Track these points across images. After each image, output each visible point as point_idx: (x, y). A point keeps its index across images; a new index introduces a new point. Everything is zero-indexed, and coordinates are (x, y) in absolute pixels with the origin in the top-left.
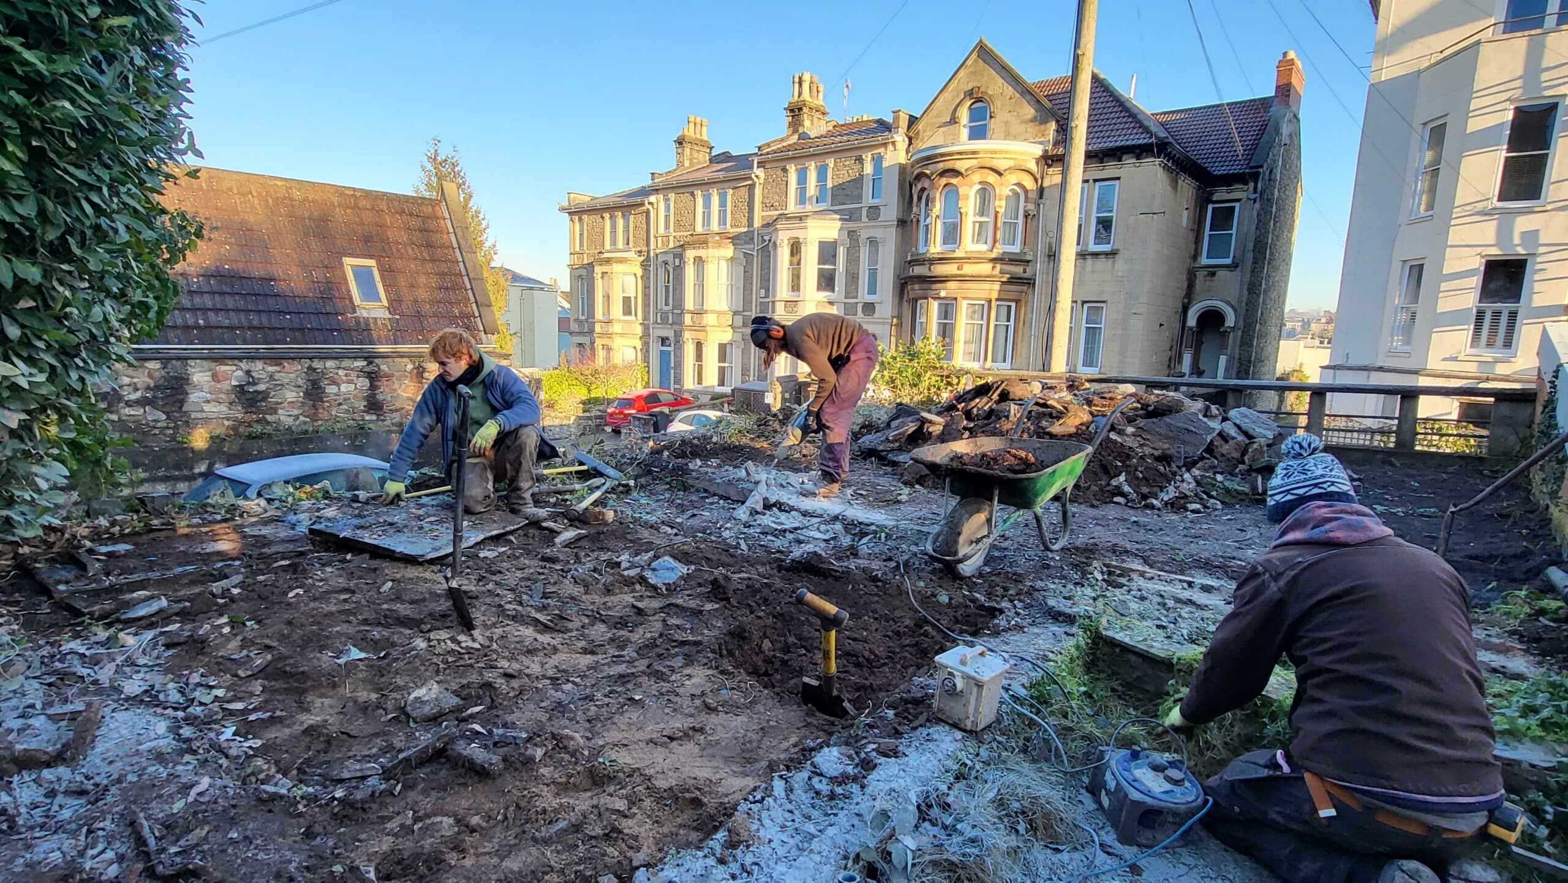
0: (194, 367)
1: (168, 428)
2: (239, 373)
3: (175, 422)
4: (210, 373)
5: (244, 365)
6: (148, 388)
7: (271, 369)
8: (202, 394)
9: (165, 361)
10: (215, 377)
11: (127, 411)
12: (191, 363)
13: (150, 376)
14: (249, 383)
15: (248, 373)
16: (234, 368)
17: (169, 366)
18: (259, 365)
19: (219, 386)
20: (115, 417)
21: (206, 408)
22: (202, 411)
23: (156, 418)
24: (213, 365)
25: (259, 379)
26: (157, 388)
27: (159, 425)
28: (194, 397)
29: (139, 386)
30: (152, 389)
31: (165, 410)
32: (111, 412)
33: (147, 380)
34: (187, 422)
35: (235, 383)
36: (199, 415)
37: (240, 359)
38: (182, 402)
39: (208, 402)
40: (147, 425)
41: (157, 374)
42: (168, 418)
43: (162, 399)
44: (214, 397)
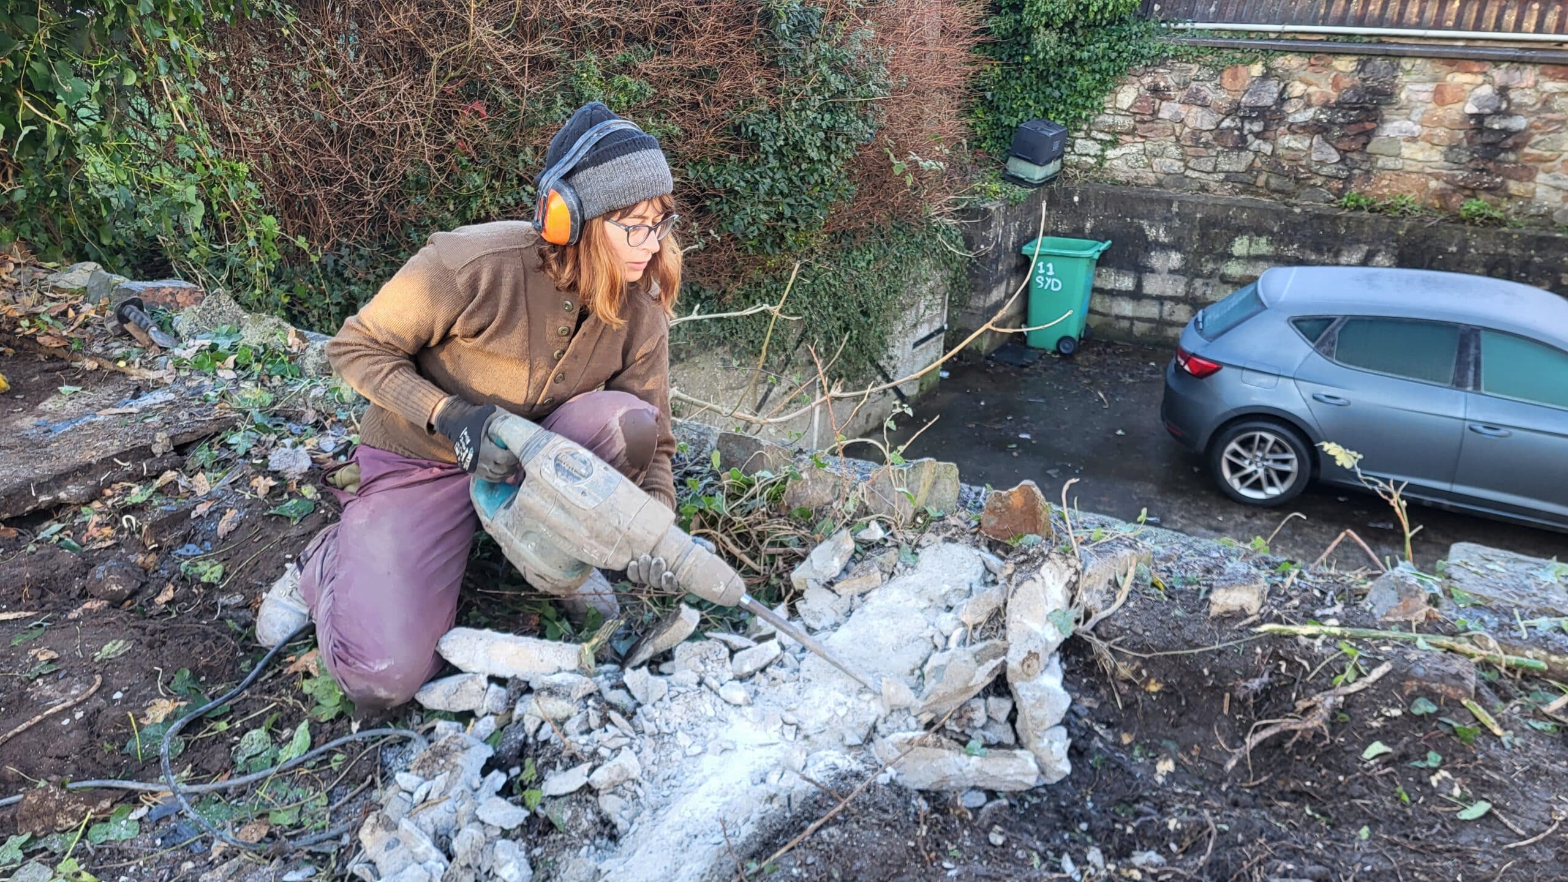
0: (1407, 72)
1: (1335, 177)
2: (1487, 90)
3: (1350, 169)
4: (1431, 87)
5: (1499, 75)
6: (1326, 105)
7: (1550, 86)
8: (1407, 125)
9: (1365, 59)
10: (1439, 97)
11: (1287, 141)
12: (1406, 64)
13: (1335, 84)
14: (1497, 112)
15: (1503, 91)
16: (1480, 79)
17: (1369, 68)
18: (1529, 75)
19: (1440, 112)
20: (1267, 148)
21: (1407, 150)
22: (1398, 156)
23: (1323, 157)
24: (1440, 69)
25: (1520, 106)
26: (1339, 105)
27: (1325, 170)
28: (1395, 127)
29: (1314, 99)
30: (1331, 108)
31: (1340, 146)
32: (1265, 140)
33: (1329, 90)
34: (1368, 172)
35: (1470, 109)
36: (1391, 163)
37: (1497, 62)
38: (1369, 135)
39: (1413, 139)
40: (1308, 167)
41: (1346, 82)
42: (1342, 160)
43: (1342, 125)
44: (1426, 131)
